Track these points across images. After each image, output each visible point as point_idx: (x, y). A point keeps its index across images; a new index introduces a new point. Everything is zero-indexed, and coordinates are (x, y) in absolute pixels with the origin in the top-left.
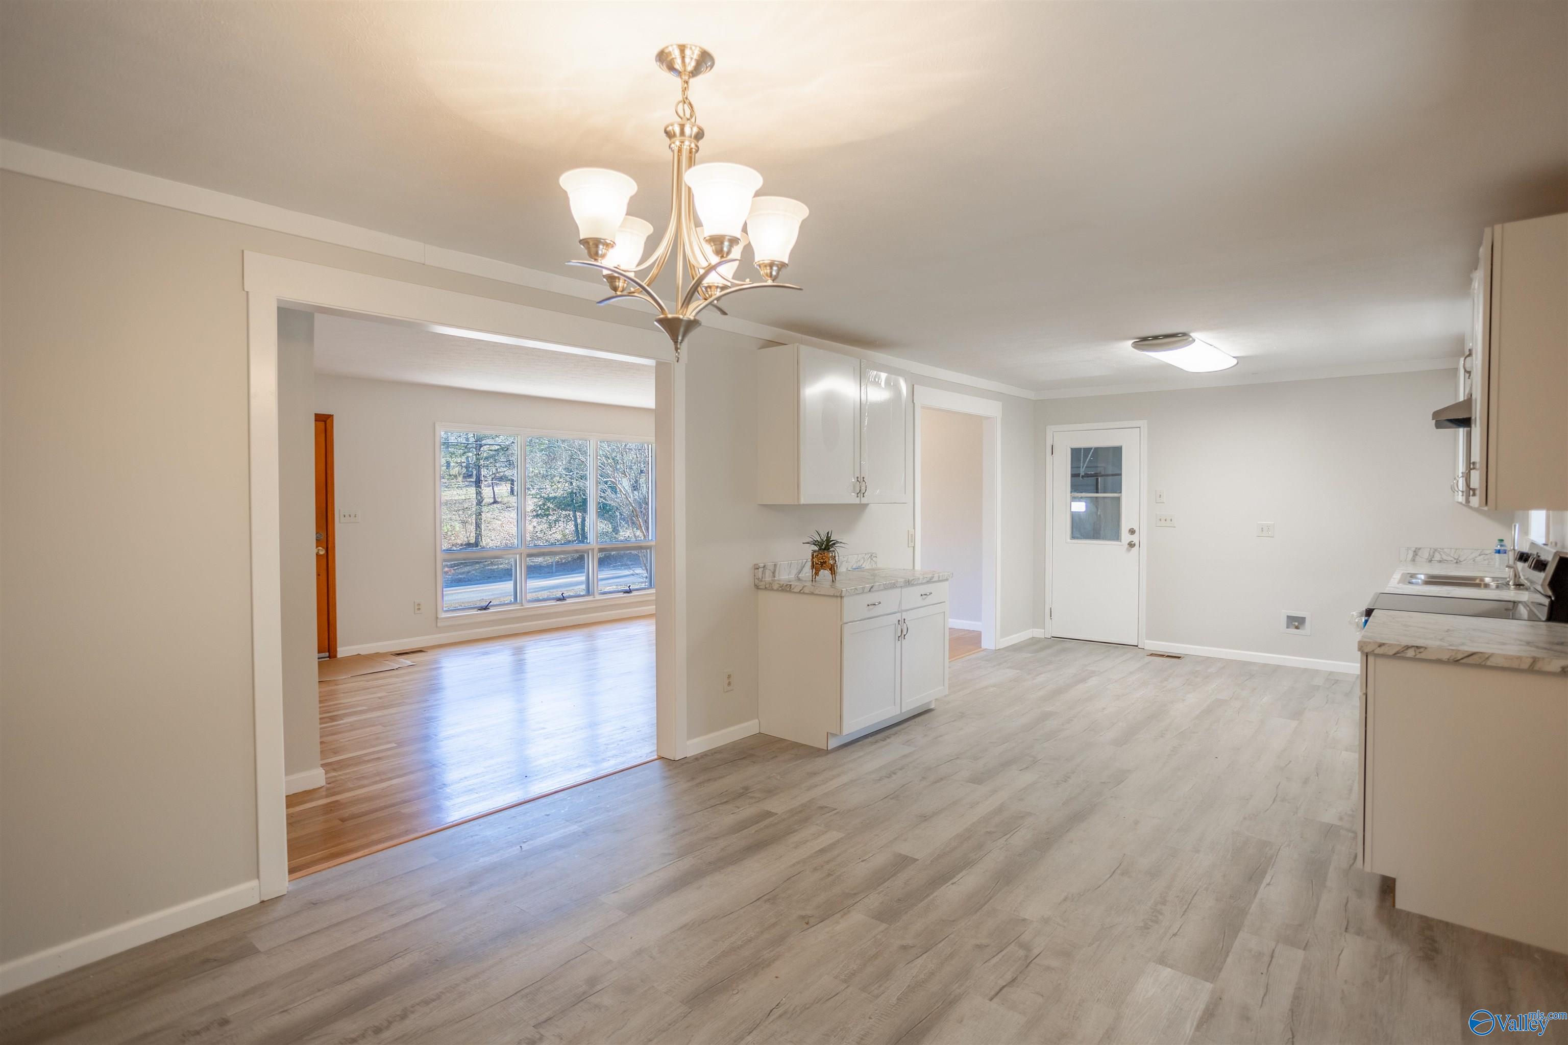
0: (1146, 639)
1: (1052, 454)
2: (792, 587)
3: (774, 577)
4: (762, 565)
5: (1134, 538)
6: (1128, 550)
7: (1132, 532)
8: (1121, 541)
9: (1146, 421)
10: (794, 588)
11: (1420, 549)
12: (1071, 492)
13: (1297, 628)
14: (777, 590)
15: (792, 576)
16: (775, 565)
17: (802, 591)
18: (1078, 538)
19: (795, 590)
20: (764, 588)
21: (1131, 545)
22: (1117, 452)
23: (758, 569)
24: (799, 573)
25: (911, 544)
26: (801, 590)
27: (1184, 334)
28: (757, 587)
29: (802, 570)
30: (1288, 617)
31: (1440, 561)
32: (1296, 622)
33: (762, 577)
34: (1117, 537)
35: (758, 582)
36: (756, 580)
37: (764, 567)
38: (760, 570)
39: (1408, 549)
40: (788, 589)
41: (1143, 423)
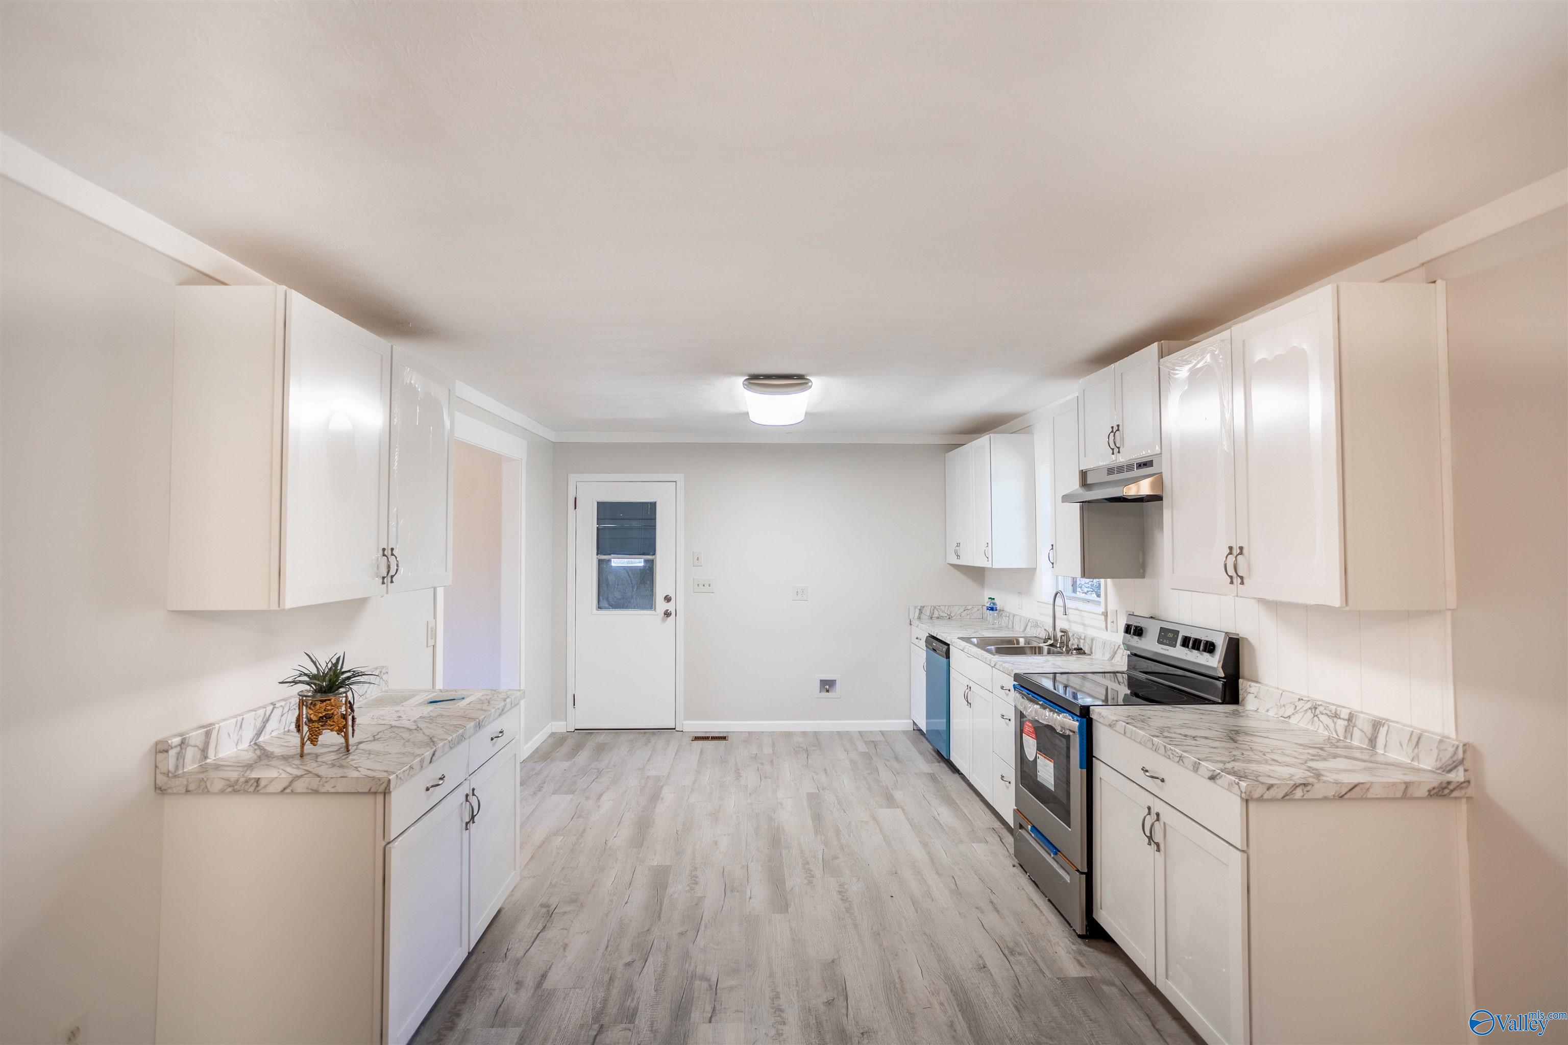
0: (685, 719)
1: (575, 508)
2: (262, 783)
3: (206, 758)
4: (176, 741)
5: (670, 607)
6: (664, 620)
7: (668, 599)
8: (655, 610)
9: (682, 475)
10: (265, 786)
11: (924, 607)
12: (597, 554)
13: (828, 691)
14: (222, 792)
15: (245, 745)
16: (208, 734)
17: (288, 791)
18: (605, 608)
19: (271, 789)
20: (184, 790)
21: (667, 614)
22: (651, 507)
23: (167, 751)
24: (259, 734)
25: (431, 643)
26: (285, 789)
27: (800, 377)
28: (160, 790)
29: (264, 727)
30: (821, 681)
31: (938, 618)
32: (827, 685)
33: (177, 768)
34: (649, 604)
35: (165, 779)
36: (159, 777)
37: (183, 742)
38: (172, 753)
39: (915, 607)
40: (252, 789)
41: (679, 477)
